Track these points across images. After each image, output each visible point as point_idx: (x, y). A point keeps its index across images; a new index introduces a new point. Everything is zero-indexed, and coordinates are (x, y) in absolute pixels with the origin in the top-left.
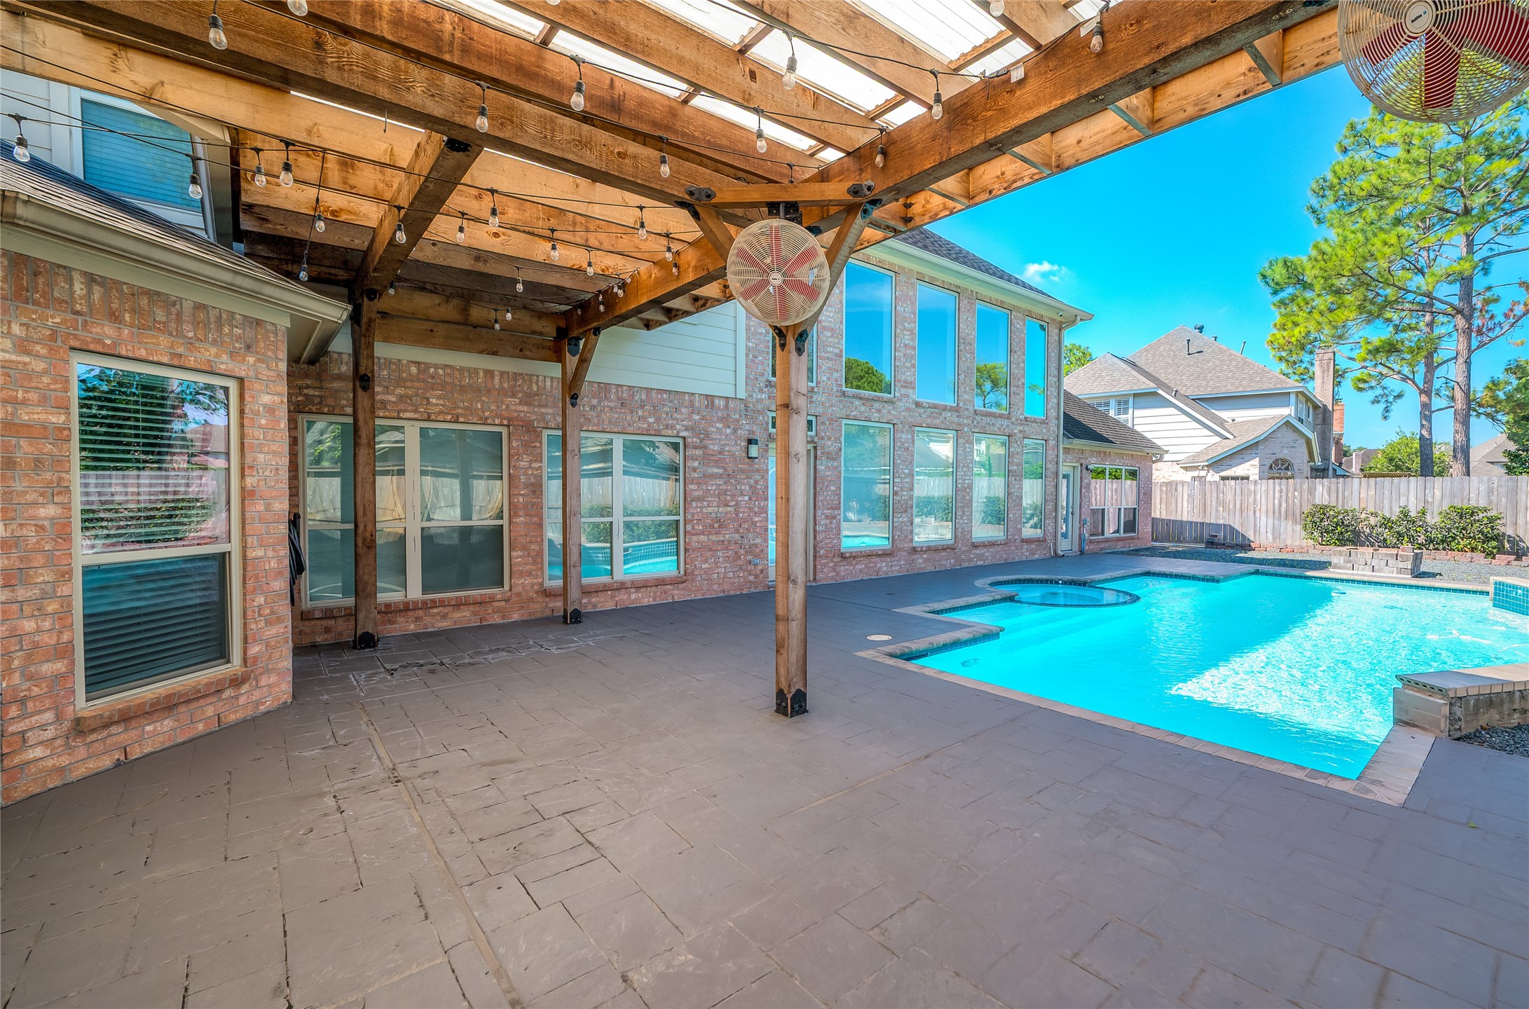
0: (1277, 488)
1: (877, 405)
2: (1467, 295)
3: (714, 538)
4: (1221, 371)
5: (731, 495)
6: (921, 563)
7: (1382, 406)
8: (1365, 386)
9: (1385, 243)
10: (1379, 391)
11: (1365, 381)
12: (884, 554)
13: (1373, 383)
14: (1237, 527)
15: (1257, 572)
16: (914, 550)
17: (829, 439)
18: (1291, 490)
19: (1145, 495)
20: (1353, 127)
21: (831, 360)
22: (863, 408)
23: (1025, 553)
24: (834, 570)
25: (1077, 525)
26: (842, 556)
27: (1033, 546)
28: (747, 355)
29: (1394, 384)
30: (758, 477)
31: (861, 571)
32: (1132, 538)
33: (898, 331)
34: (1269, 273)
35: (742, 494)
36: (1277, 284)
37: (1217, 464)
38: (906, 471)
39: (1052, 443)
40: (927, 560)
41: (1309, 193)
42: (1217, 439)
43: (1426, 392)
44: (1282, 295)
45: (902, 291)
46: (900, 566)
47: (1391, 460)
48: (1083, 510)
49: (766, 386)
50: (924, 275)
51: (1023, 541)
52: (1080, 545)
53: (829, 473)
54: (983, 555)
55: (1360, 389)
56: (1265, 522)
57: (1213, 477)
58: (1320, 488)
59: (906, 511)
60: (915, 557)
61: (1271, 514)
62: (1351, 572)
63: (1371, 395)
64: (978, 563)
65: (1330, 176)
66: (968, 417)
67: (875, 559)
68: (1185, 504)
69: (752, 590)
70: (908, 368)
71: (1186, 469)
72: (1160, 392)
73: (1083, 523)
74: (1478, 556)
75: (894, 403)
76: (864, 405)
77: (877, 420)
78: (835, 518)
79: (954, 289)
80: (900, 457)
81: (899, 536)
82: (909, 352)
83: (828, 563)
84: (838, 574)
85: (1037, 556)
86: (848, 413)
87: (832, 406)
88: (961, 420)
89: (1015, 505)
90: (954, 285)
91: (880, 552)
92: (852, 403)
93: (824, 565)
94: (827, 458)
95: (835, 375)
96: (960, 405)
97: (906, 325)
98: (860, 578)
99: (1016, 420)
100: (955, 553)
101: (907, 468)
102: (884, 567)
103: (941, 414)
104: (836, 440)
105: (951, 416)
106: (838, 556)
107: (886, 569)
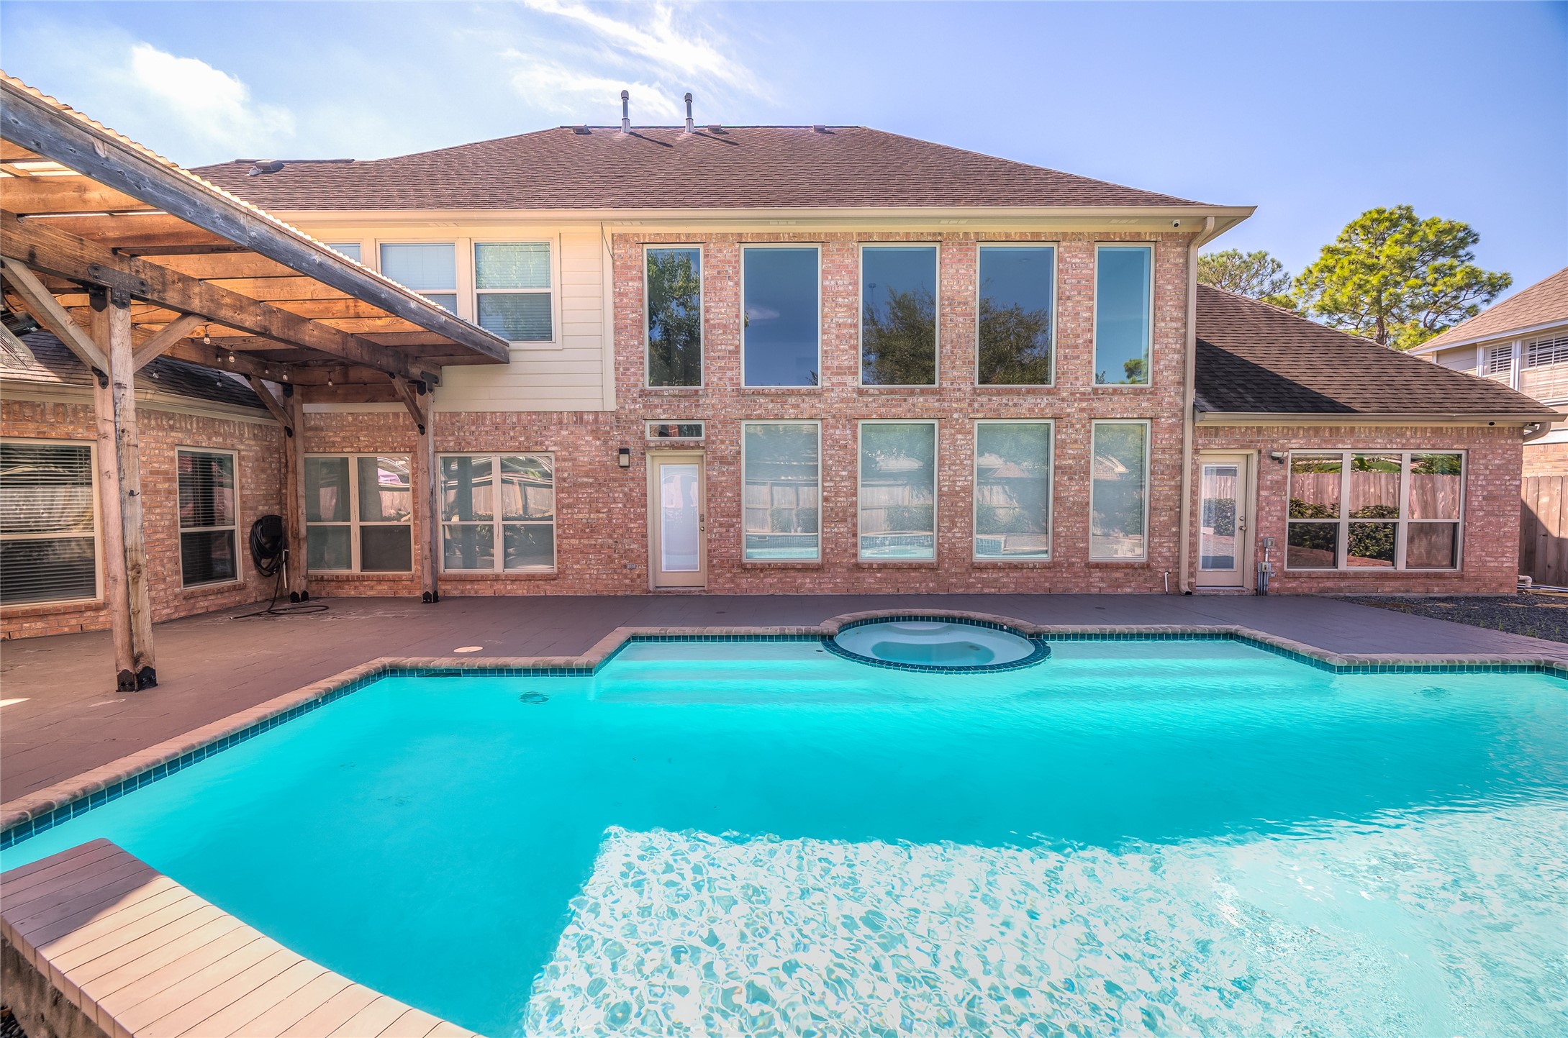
1: (792, 400)
3: (585, 542)
5: (603, 503)
6: (870, 583)
12: (806, 568)
16: (858, 567)
17: (723, 442)
21: (723, 358)
22: (771, 406)
23: (1097, 584)
24: (733, 581)
25: (1251, 547)
26: (743, 567)
27: (1118, 575)
28: (617, 369)
30: (632, 485)
31: (770, 585)
32: (1440, 576)
33: (827, 309)
35: (615, 501)
38: (844, 473)
39: (1165, 421)
40: (881, 580)
45: (834, 261)
46: (835, 584)
48: (1264, 524)
49: (641, 396)
50: (870, 235)
51: (1091, 566)
52: (1256, 579)
53: (723, 478)
54: (996, 580)
59: (844, 520)
60: (861, 575)
64: (986, 591)
66: (960, 400)
67: (793, 574)
69: (628, 593)
70: (845, 351)
75: (820, 395)
76: (772, 401)
77: (793, 416)
78: (732, 526)
79: (930, 238)
80: (832, 457)
81: (832, 549)
82: (844, 331)
83: (724, 574)
84: (738, 585)
85: (1128, 590)
86: (749, 412)
87: (725, 407)
88: (946, 404)
89: (1070, 515)
90: (929, 234)
91: (800, 567)
92: (755, 401)
93: (719, 575)
94: (721, 463)
95: (729, 374)
96: (944, 385)
97: (840, 300)
98: (770, 593)
99: (1073, 394)
100: (938, 575)
101: (844, 470)
102: (807, 584)
103: (905, 400)
104: (732, 443)
105: (926, 401)
106: (738, 567)
107: (811, 586)
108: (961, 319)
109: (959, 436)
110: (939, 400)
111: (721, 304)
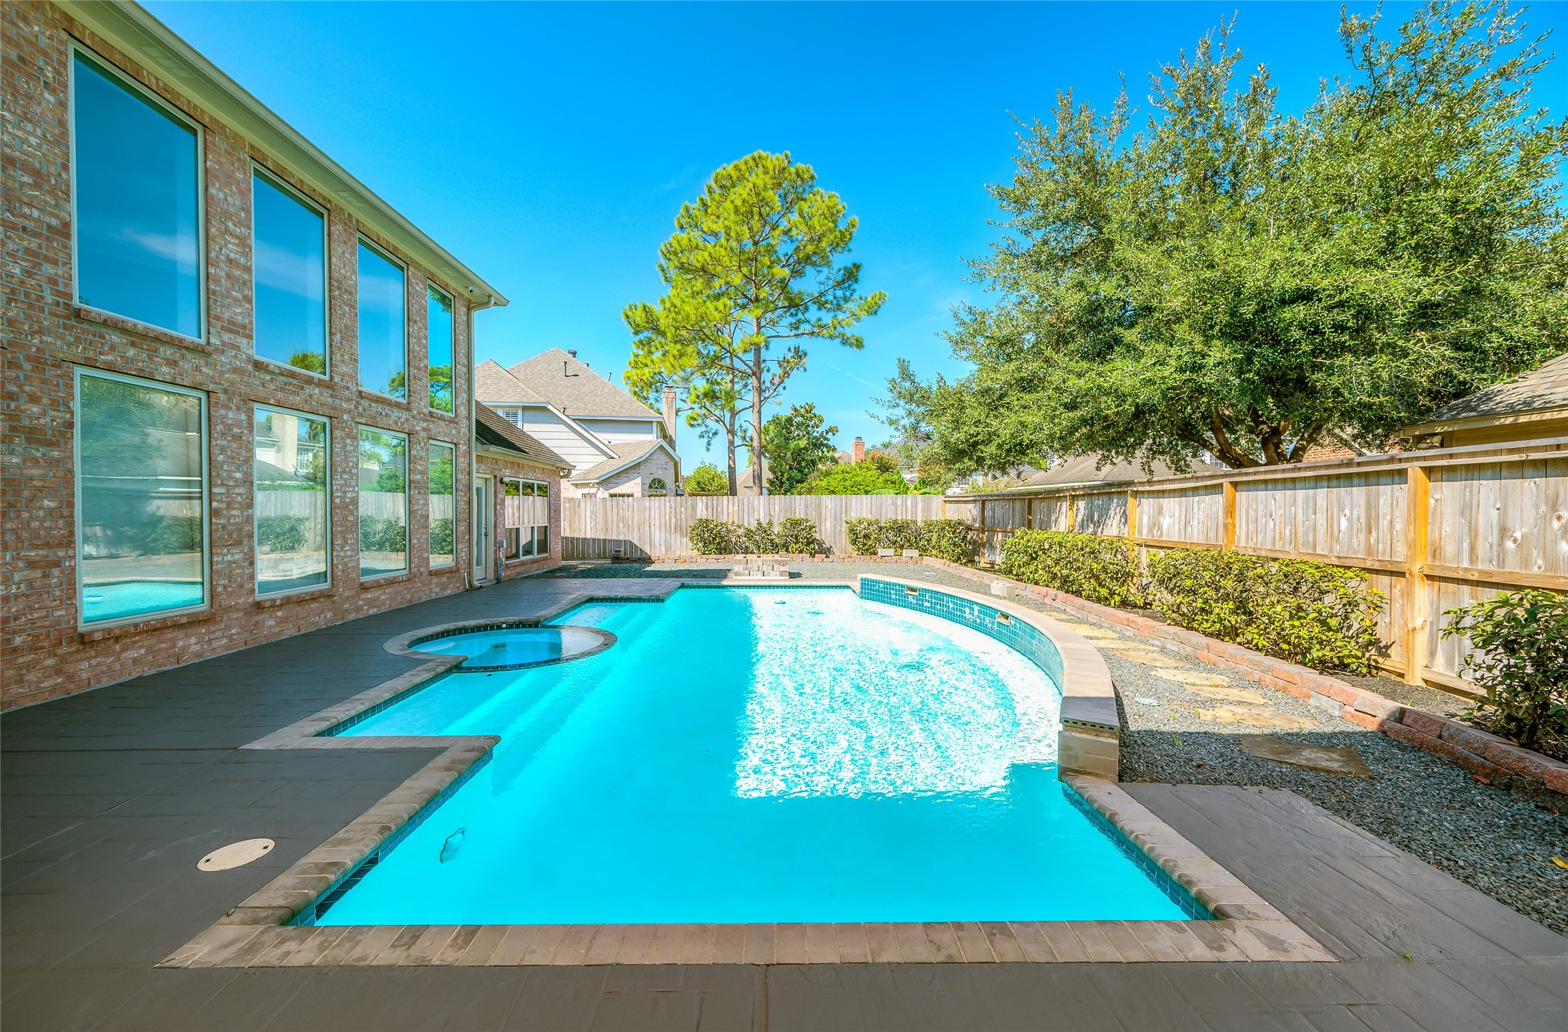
0: (668, 504)
1: (168, 352)
2: (758, 362)
4: (596, 396)
6: (272, 627)
7: (706, 440)
8: (695, 423)
9: (717, 309)
10: (703, 429)
11: (695, 420)
12: (192, 622)
13: (700, 422)
14: (636, 542)
15: (683, 586)
16: (258, 604)
17: (34, 399)
18: (679, 506)
19: (554, 512)
20: (687, 210)
21: (35, 235)
22: (131, 352)
23: (434, 590)
24: (58, 671)
25: (492, 548)
26: (84, 640)
27: (444, 579)
29: (711, 423)
31: (135, 661)
32: (546, 559)
33: (213, 230)
34: (630, 314)
36: (638, 325)
37: (606, 482)
38: (238, 475)
39: (463, 448)
40: (284, 620)
41: (660, 254)
42: (604, 458)
43: (731, 432)
44: (641, 336)
45: (220, 163)
46: (230, 638)
47: (699, 483)
48: (499, 530)
50: (265, 157)
51: (431, 573)
52: (496, 571)
53: (35, 472)
54: (377, 599)
55: (692, 426)
56: (658, 536)
57: (602, 494)
58: (700, 504)
59: (238, 543)
60: (260, 617)
61: (663, 529)
62: (748, 578)
63: (699, 430)
64: (371, 612)
65: (675, 244)
66: (349, 400)
67: (170, 634)
68: (588, 520)
70: (236, 300)
71: (576, 485)
72: (550, 407)
73: (498, 545)
74: (806, 556)
75: (209, 354)
76: (133, 344)
77: (168, 378)
78: (57, 564)
79: (321, 201)
80: (223, 450)
81: (225, 587)
82: (238, 273)
83: (36, 662)
84: (71, 678)
85: (449, 591)
86: (91, 354)
87: (41, 332)
88: (338, 402)
89: (419, 528)
90: (320, 195)
91: (184, 620)
92: (101, 337)
93: (28, 667)
94: (29, 441)
95: (48, 269)
96: (336, 380)
97: (230, 224)
98: (135, 675)
99: (419, 413)
100: (333, 602)
101: (238, 470)
102: (193, 647)
103: (302, 388)
104: (55, 404)
105: (321, 393)
106: (71, 641)
107: (198, 648)
108: (347, 309)
109: (348, 441)
110: (332, 396)
111: (29, 127)
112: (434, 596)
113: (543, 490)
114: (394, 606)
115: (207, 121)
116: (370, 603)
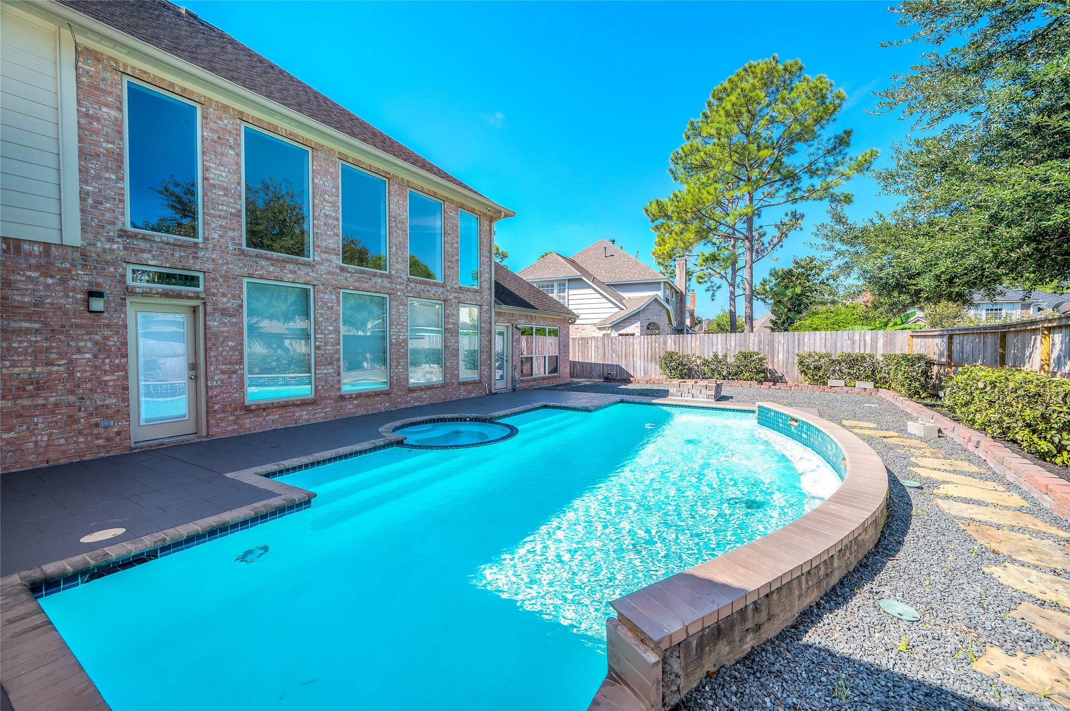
0: (646, 341)
1: (290, 267)
2: (750, 229)
3: (26, 402)
4: (624, 267)
5: (58, 353)
6: (350, 408)
7: (711, 292)
8: (702, 281)
9: (708, 193)
10: (709, 284)
11: (702, 278)
12: (304, 403)
13: (706, 279)
14: (624, 367)
15: (622, 401)
16: (342, 398)
17: (224, 295)
18: (654, 342)
19: (564, 347)
20: (692, 124)
21: (224, 218)
22: (271, 269)
23: (463, 393)
24: (235, 423)
25: (510, 369)
26: (248, 409)
27: (470, 387)
28: (83, 200)
29: (716, 280)
30: (107, 333)
31: (273, 421)
32: (555, 377)
33: (316, 201)
34: (649, 208)
35: (79, 350)
36: (653, 215)
37: (616, 326)
38: (331, 328)
39: (485, 308)
40: (357, 406)
41: (670, 161)
42: (617, 310)
43: (732, 285)
44: (657, 223)
45: (321, 166)
46: (326, 413)
47: (719, 325)
48: (515, 358)
49: (120, 236)
50: (347, 157)
51: (460, 384)
52: (512, 384)
53: (225, 329)
54: (420, 397)
55: (700, 283)
56: (639, 364)
57: (614, 334)
58: (669, 341)
59: (331, 364)
60: (344, 403)
61: (642, 358)
62: (680, 398)
63: (705, 286)
64: (416, 404)
65: (680, 151)
66: (401, 284)
67: (292, 409)
68: (593, 352)
69: (102, 455)
70: (329, 236)
71: (599, 329)
72: (584, 278)
73: (514, 368)
74: (754, 383)
75: (313, 266)
76: (273, 265)
77: (291, 280)
78: (235, 372)
79: (383, 174)
80: (322, 315)
81: (323, 386)
82: (330, 221)
83: (226, 417)
84: (241, 426)
85: (474, 395)
86: (251, 271)
87: (227, 263)
88: (394, 285)
89: (451, 356)
90: (383, 171)
91: (299, 402)
92: (257, 263)
93: (222, 419)
94: (222, 314)
95: (231, 234)
96: (392, 273)
97: (327, 197)
98: (273, 428)
99: (452, 288)
100: (390, 398)
101: (331, 325)
102: (304, 416)
103: (370, 279)
104: (234, 297)
105: (383, 281)
106: (241, 409)
107: (307, 417)
108: (400, 232)
109: (401, 307)
110: (390, 282)
111: (222, 168)
112: (462, 397)
113: (554, 333)
114: (432, 402)
115: (313, 145)
116: (416, 400)
